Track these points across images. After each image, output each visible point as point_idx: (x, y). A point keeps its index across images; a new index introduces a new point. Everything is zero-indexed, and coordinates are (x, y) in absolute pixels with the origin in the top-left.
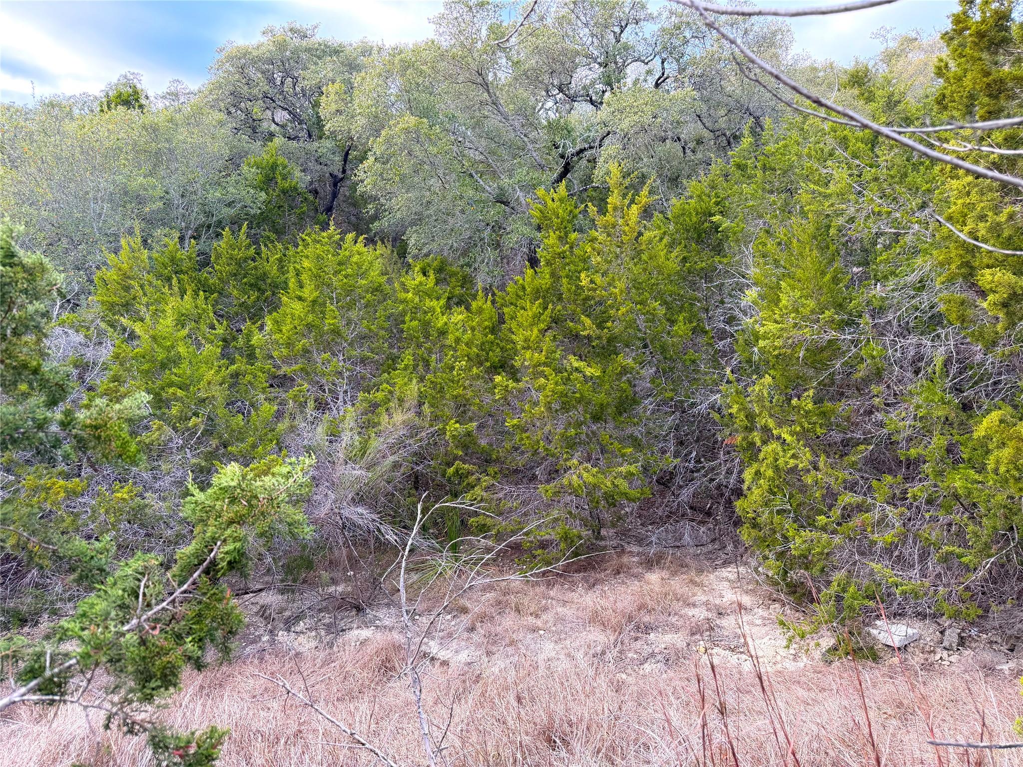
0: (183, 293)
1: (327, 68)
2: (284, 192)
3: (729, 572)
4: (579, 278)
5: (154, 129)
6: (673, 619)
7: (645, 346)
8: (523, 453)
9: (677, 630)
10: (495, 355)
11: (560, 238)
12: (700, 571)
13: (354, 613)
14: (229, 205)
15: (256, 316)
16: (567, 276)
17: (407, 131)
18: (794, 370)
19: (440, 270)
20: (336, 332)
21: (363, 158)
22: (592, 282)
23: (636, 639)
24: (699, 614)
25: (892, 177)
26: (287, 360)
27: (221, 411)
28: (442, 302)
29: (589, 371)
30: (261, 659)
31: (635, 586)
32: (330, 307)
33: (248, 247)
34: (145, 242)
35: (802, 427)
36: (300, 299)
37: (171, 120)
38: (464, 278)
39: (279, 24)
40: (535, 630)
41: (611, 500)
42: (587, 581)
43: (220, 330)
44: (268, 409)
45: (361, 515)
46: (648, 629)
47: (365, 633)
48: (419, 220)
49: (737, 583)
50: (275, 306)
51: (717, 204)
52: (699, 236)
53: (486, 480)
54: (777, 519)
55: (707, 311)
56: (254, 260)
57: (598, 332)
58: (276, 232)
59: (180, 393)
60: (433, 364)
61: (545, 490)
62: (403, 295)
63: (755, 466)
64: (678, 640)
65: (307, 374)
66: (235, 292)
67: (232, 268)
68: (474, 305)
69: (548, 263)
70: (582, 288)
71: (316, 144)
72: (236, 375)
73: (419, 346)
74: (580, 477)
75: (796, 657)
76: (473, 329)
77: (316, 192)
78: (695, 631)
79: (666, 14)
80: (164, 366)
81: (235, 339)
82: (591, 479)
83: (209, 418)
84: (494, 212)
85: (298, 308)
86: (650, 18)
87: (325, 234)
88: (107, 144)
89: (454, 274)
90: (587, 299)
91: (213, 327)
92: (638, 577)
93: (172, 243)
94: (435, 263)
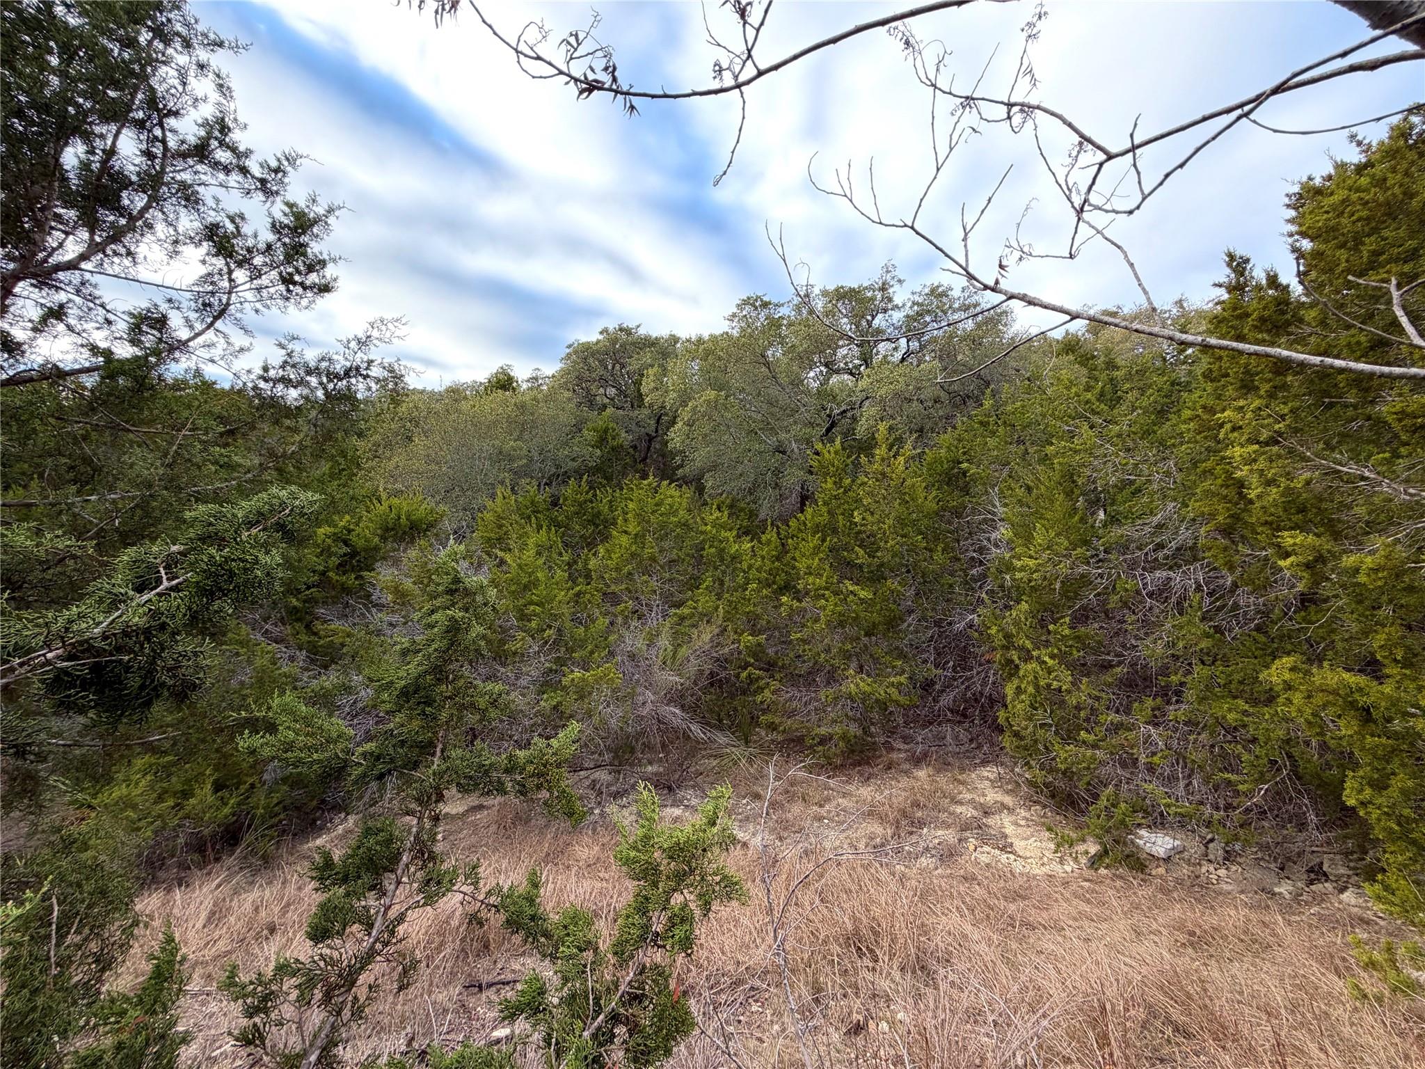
0: (540, 527)
1: (647, 358)
2: (613, 449)
3: (990, 772)
4: (852, 515)
5: (522, 407)
6: (943, 816)
7: (908, 571)
8: (804, 662)
9: (948, 827)
10: (781, 579)
11: (835, 483)
12: (962, 770)
13: (666, 792)
14: (573, 460)
15: (591, 545)
16: (843, 514)
17: (709, 401)
18: (1046, 598)
19: (731, 507)
20: (653, 559)
21: (673, 423)
22: (863, 519)
23: (911, 833)
24: (967, 812)
25: (1135, 433)
26: (616, 581)
27: (568, 624)
28: (735, 533)
29: (863, 594)
30: (594, 830)
31: (904, 782)
32: (649, 538)
33: (587, 493)
34: (512, 489)
35: (1060, 650)
36: (626, 532)
37: (534, 399)
38: (751, 511)
39: (612, 326)
40: (820, 819)
41: (883, 705)
42: (862, 775)
43: (566, 558)
44: (602, 622)
45: (674, 714)
46: (922, 824)
47: (677, 812)
48: (714, 467)
49: (998, 783)
50: (606, 538)
51: (964, 453)
52: (950, 479)
53: (775, 684)
54: (1041, 732)
55: (958, 541)
56: (591, 502)
57: (870, 560)
58: (606, 478)
59: (538, 609)
60: (727, 584)
61: (825, 694)
62: (704, 528)
63: (1016, 682)
64: (949, 836)
65: (630, 592)
66: (577, 527)
67: (576, 509)
68: (764, 538)
69: (825, 503)
70: (856, 524)
71: (637, 412)
72: (578, 595)
73: (716, 568)
74: (857, 685)
75: (1062, 861)
76: (763, 558)
77: (635, 447)
78: (965, 827)
79: (909, 304)
80: (526, 587)
81: (575, 562)
82: (868, 689)
83: (559, 630)
84: (774, 461)
85: (624, 540)
86: (896, 307)
87: (645, 482)
88: (490, 418)
89: (742, 510)
90: (860, 532)
91: (560, 554)
92: (907, 773)
93: (533, 490)
94: (728, 501)
